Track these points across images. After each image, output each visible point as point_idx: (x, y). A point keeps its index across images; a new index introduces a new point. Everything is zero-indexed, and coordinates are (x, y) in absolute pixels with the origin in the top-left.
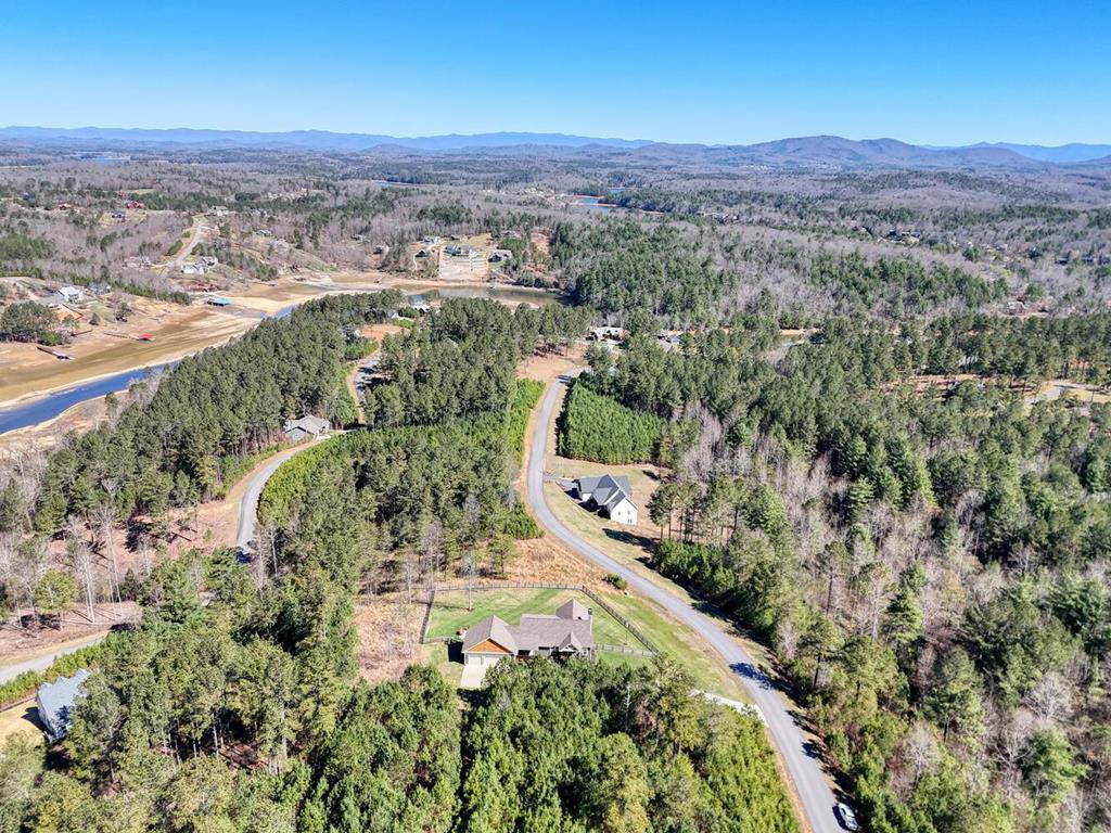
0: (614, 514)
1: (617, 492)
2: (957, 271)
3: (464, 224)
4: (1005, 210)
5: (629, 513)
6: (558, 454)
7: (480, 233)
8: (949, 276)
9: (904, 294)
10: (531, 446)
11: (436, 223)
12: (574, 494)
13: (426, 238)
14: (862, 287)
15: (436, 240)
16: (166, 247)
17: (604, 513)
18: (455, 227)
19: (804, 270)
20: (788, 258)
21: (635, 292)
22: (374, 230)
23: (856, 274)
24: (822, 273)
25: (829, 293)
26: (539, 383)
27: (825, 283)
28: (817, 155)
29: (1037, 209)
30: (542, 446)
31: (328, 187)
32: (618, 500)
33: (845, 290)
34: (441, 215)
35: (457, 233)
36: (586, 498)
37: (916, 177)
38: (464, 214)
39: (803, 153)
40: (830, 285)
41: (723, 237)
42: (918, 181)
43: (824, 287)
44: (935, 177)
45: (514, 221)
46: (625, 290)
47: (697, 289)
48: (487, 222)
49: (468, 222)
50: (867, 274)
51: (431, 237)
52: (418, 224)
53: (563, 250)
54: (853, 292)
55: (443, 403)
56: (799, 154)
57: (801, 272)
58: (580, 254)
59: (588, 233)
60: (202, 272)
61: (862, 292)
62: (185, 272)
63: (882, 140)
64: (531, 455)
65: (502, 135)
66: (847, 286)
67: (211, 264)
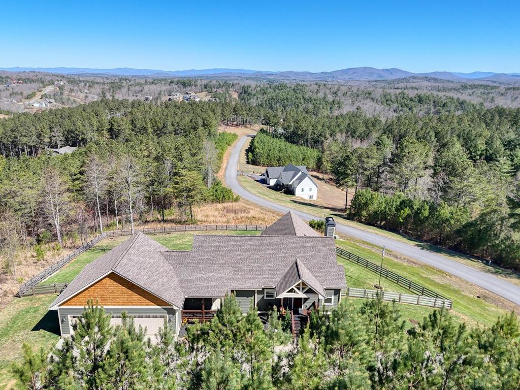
0: (298, 192)
1: (300, 173)
2: (458, 99)
3: (193, 87)
4: (462, 86)
5: (311, 190)
6: (248, 163)
7: (202, 92)
8: (455, 101)
9: (433, 110)
10: (228, 160)
11: (178, 87)
12: (263, 182)
13: (173, 93)
14: (410, 106)
15: (178, 95)
16: (25, 94)
17: (290, 191)
18: (188, 88)
19: (377, 100)
20: (367, 95)
21: (287, 108)
22: (145, 90)
23: (405, 101)
24: (387, 101)
25: (392, 110)
26: (234, 135)
27: (389, 105)
28: (363, 76)
29: (478, 85)
30: (236, 160)
31: (126, 80)
32: (301, 179)
33: (400, 108)
34: (181, 83)
35: (190, 91)
36: (272, 182)
37: (413, 79)
38: (193, 82)
39: (356, 74)
40: (392, 105)
41: (331, 88)
42: (414, 80)
43: (389, 107)
44: (422, 78)
45: (220, 85)
46: (282, 108)
47: (321, 106)
48: (206, 86)
49: (195, 86)
50: (411, 100)
51: (176, 93)
52: (169, 87)
53: (245, 96)
54: (405, 109)
55: (160, 126)
56: (354, 75)
57: (375, 101)
58: (255, 98)
59: (259, 89)
60: (44, 105)
61: (410, 109)
62: (34, 105)
63: (392, 69)
64: (227, 163)
65: (215, 69)
66: (402, 106)
67: (50, 103)
